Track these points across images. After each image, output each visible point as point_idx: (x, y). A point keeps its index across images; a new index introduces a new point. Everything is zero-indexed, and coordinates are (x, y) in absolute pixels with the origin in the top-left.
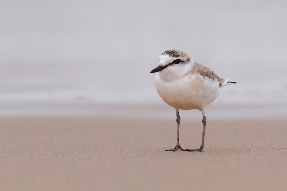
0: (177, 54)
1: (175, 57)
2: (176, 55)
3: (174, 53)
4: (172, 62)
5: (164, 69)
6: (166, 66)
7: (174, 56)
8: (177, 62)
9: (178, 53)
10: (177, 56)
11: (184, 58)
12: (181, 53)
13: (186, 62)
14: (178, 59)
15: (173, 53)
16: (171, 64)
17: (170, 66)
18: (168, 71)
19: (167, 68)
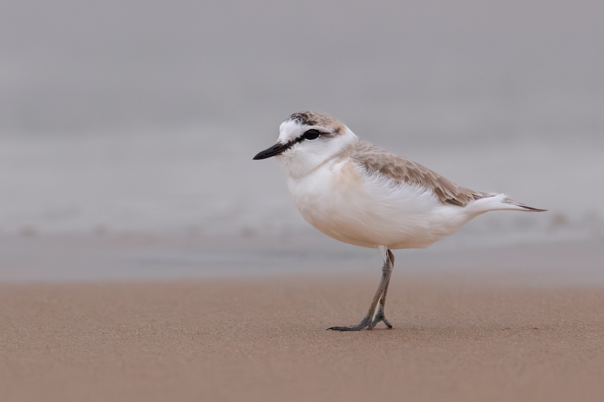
0: (312, 119)
1: (306, 125)
2: (309, 121)
3: (306, 116)
4: (301, 136)
5: (284, 151)
6: (289, 145)
7: (304, 123)
8: (311, 135)
9: (315, 117)
10: (310, 123)
11: (328, 126)
12: (322, 118)
13: (333, 134)
14: (314, 130)
15: (304, 118)
16: (299, 140)
17: (298, 143)
18: (294, 154)
19: (290, 148)
